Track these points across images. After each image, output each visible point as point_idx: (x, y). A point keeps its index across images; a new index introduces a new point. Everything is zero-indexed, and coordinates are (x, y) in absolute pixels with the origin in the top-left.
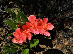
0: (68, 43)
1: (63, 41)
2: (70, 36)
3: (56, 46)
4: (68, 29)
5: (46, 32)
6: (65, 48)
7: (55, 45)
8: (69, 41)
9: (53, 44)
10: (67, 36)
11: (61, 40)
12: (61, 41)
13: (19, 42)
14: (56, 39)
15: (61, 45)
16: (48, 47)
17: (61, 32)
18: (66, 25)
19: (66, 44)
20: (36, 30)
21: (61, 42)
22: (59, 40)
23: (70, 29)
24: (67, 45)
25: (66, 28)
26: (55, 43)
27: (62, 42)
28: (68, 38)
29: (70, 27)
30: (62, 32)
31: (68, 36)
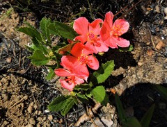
0: (162, 43)
1: (151, 43)
2: (161, 27)
3: (142, 60)
4: (153, 14)
5: (118, 40)
6: (160, 56)
7: (139, 58)
8: (163, 38)
9: (135, 57)
10: (155, 29)
11: (148, 44)
12: (149, 46)
13: (75, 83)
14: (137, 46)
15: (151, 54)
16: (129, 67)
17: (141, 25)
18: (146, 7)
19: (158, 47)
20: (99, 45)
21: (149, 48)
22: (144, 45)
23: (157, 13)
24: (163, 47)
25: (147, 13)
26: (138, 55)
27: (151, 45)
28: (159, 32)
29: (154, 8)
30: (144, 25)
31: (158, 29)
